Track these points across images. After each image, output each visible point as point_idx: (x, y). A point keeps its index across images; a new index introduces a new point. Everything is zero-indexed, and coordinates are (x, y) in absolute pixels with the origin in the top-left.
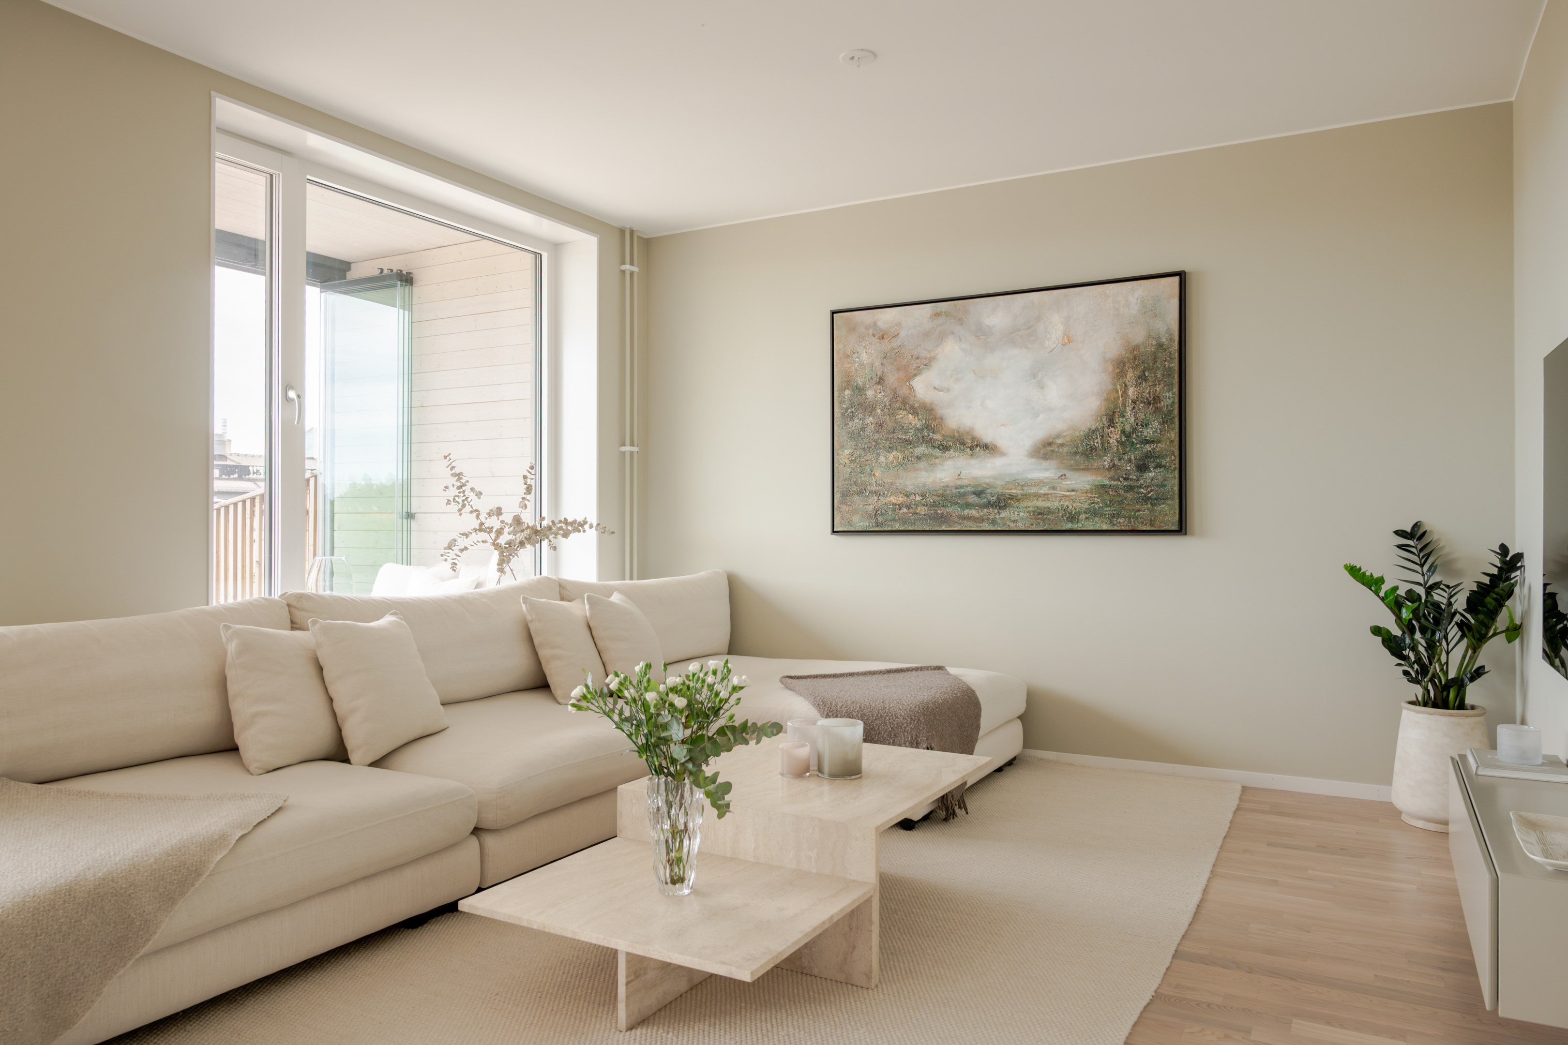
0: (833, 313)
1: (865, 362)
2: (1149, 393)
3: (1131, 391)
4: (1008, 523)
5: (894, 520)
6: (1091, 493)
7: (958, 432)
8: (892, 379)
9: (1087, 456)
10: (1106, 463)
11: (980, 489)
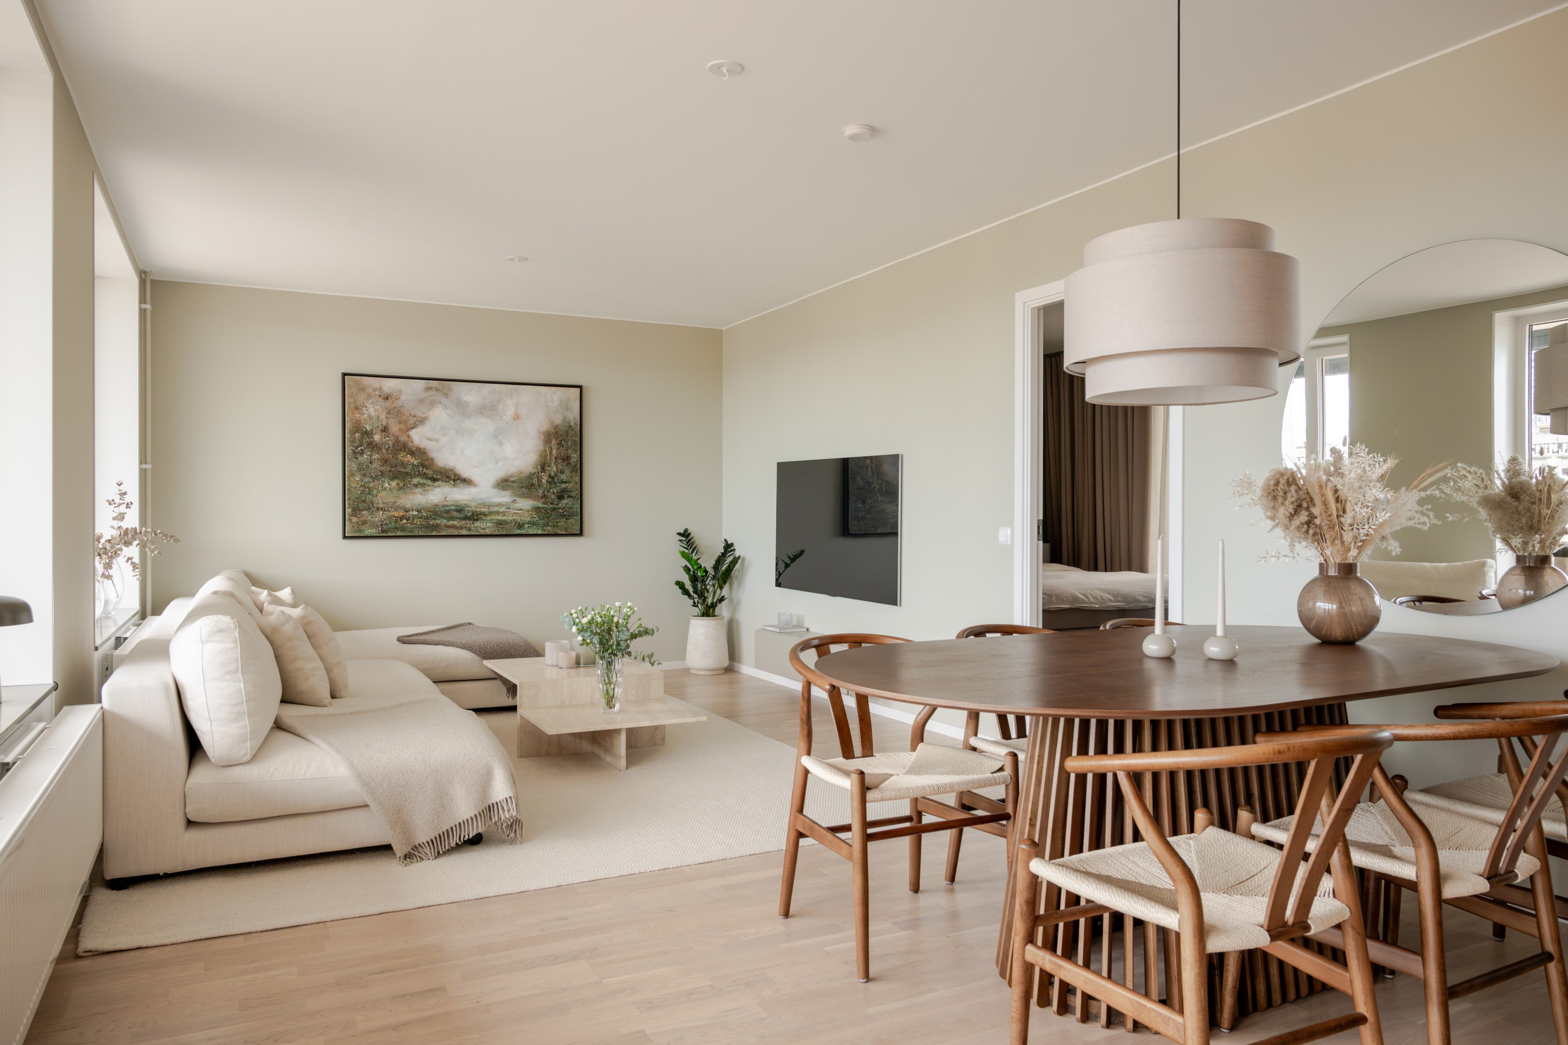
0: (344, 375)
1: (373, 414)
2: (564, 454)
3: (554, 452)
4: (479, 530)
5: (396, 529)
6: (531, 511)
7: (444, 469)
8: (394, 428)
9: (529, 489)
10: (540, 494)
11: (460, 508)
